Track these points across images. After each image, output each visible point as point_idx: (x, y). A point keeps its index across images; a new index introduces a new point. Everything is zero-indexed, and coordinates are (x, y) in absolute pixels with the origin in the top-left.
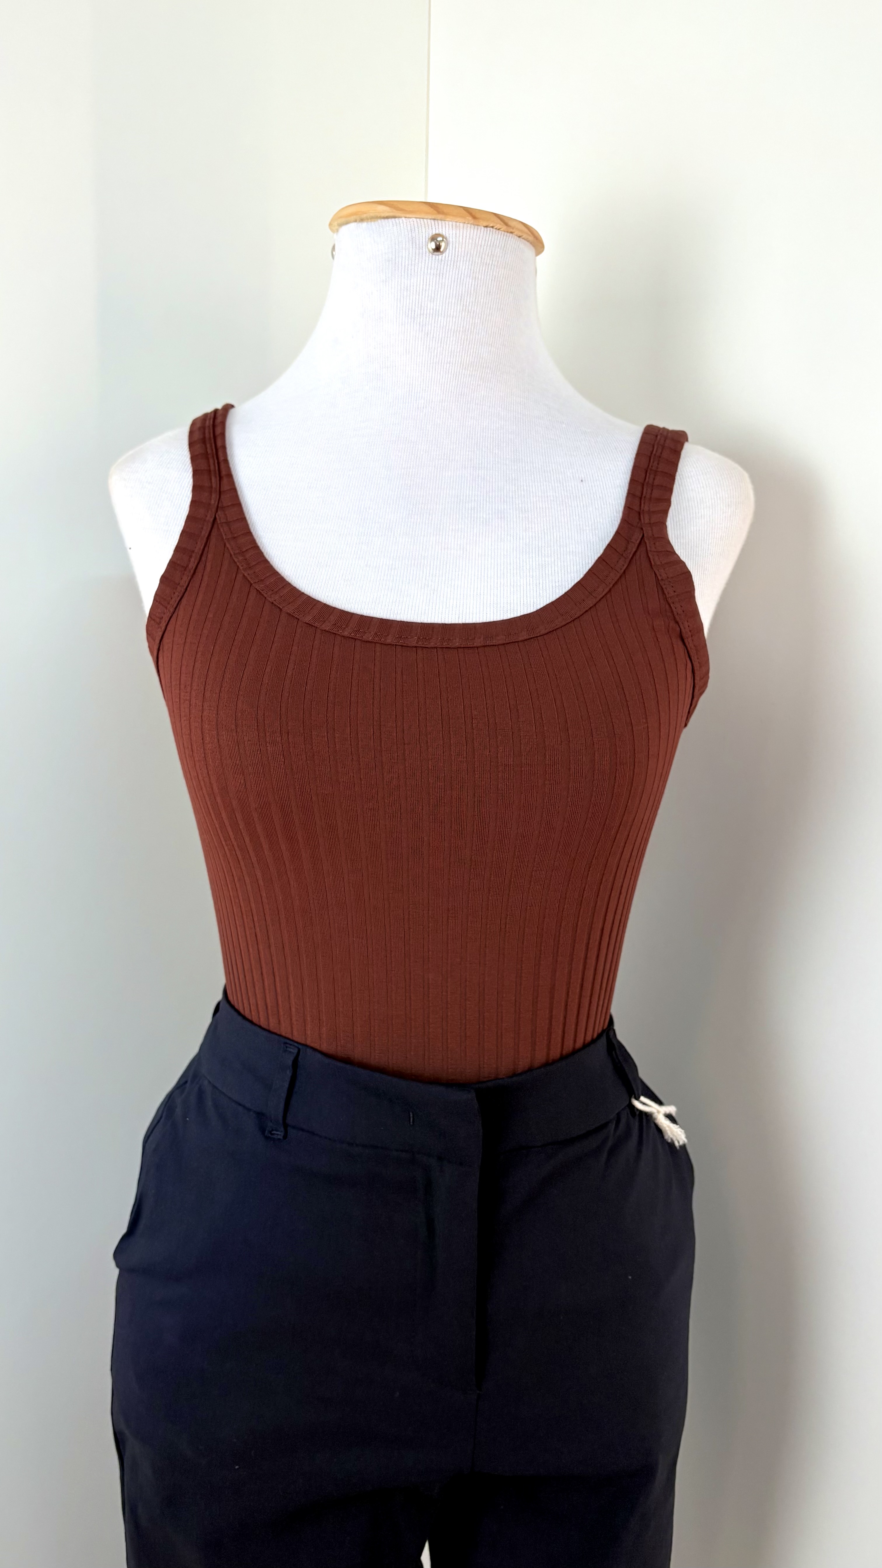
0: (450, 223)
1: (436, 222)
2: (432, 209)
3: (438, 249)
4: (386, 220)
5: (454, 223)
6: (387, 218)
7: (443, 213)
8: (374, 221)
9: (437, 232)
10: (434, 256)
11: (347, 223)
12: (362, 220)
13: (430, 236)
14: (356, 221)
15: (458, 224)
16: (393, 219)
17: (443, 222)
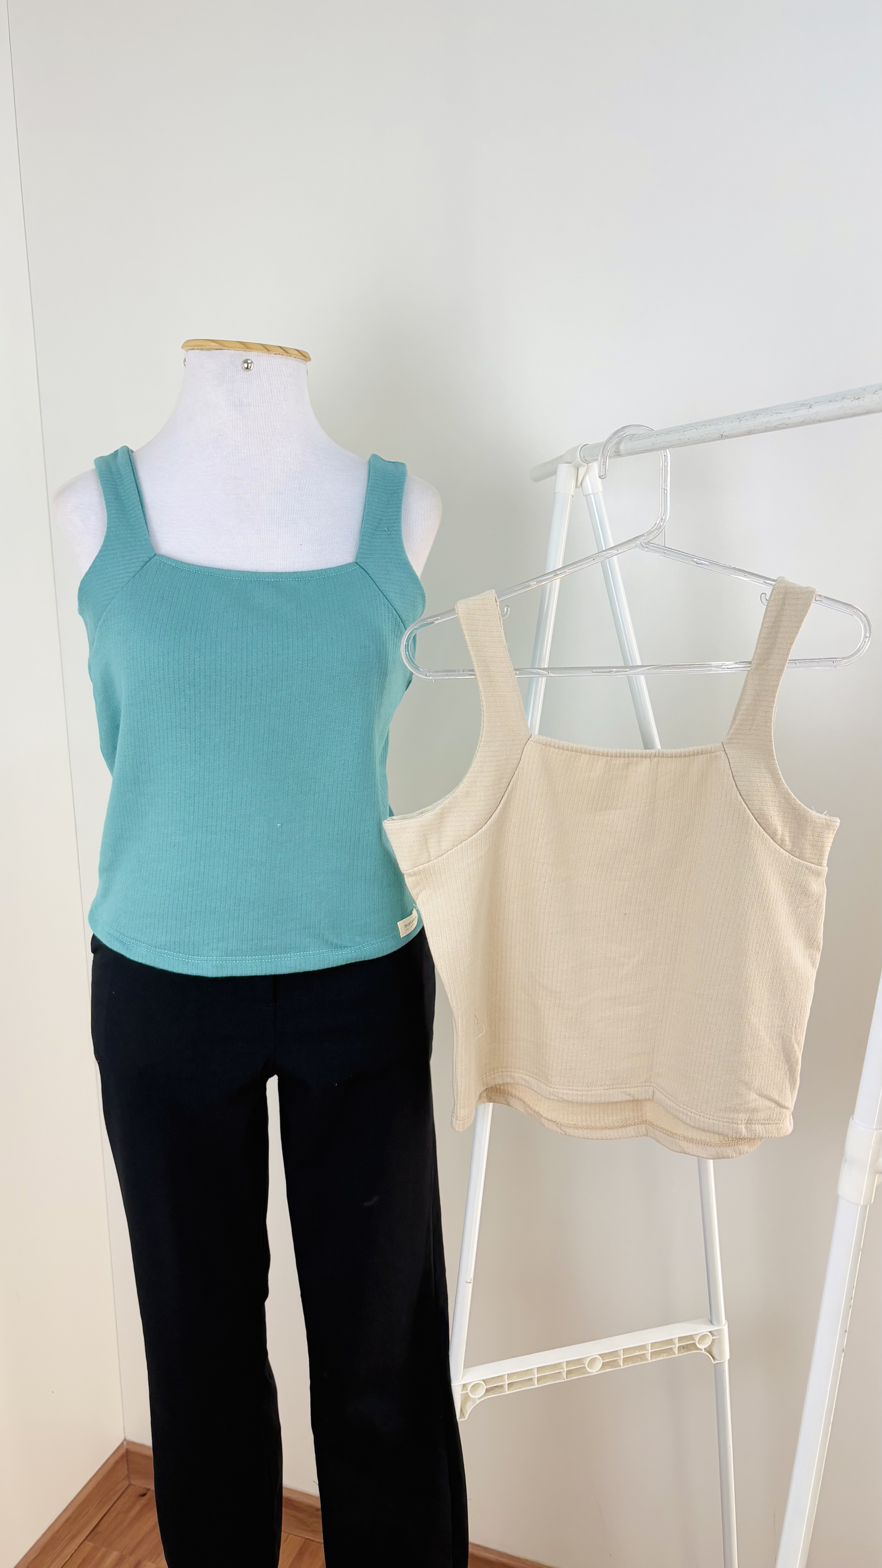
0: (254, 353)
1: (246, 353)
2: (243, 346)
3: (247, 368)
4: (215, 350)
5: (257, 353)
6: (217, 349)
7: (250, 348)
8: (210, 350)
9: (247, 358)
10: (246, 372)
11: (193, 349)
12: (202, 349)
13: (243, 360)
14: (198, 349)
15: (259, 353)
16: (220, 351)
17: (250, 352)
